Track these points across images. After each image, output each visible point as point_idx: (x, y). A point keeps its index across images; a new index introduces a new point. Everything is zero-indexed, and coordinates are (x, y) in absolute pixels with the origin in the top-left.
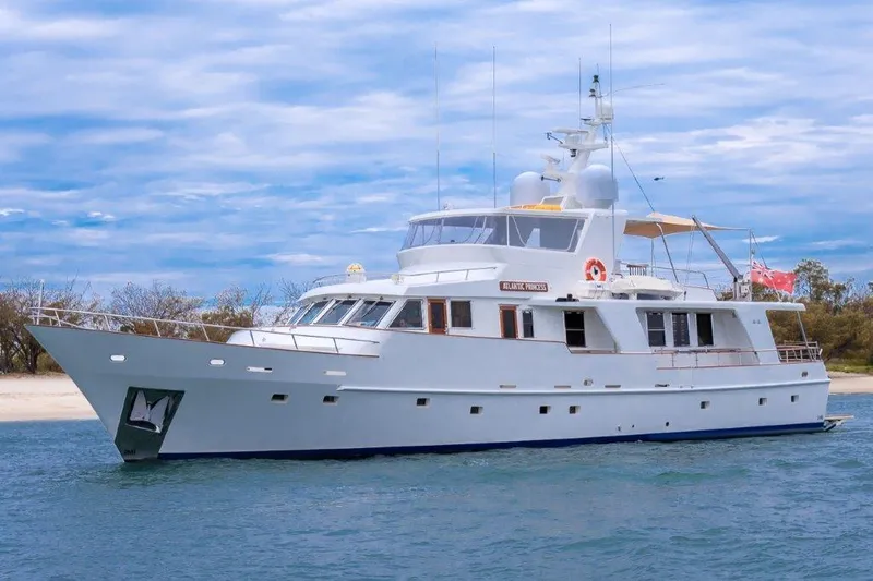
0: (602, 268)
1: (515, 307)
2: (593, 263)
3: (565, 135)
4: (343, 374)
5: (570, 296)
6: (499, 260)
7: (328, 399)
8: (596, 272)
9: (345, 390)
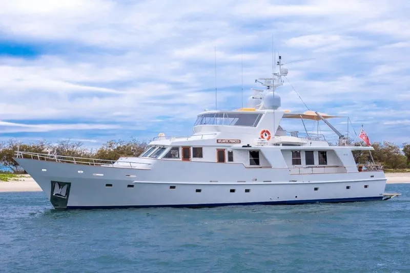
0: (269, 133)
1: (224, 150)
2: (264, 131)
3: (264, 80)
4: (135, 176)
5: (248, 145)
6: (218, 131)
7: (129, 186)
8: (266, 135)
9: (136, 183)
